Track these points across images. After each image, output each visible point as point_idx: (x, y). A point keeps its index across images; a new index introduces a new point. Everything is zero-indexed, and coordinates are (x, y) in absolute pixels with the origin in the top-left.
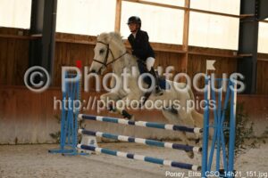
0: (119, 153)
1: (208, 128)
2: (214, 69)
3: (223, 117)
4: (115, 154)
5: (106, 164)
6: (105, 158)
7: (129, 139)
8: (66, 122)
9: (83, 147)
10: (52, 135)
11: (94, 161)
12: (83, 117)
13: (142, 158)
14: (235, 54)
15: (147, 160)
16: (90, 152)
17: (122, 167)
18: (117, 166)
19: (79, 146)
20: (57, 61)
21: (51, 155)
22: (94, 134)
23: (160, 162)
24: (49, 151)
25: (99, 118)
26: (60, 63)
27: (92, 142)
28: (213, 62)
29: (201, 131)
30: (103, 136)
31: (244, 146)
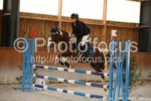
0: (58, 90)
1: (112, 73)
2: (116, 35)
3: (122, 66)
4: (56, 90)
5: (50, 96)
6: (50, 93)
7: (64, 81)
8: (26, 70)
9: (36, 86)
10: (17, 79)
11: (42, 94)
12: (36, 66)
13: (72, 92)
14: (137, 26)
15: (75, 93)
16: (40, 89)
17: (60, 98)
18: (57, 98)
19: (34, 85)
20: (21, 31)
21: (16, 91)
22: (43, 77)
23: (84, 95)
24: (15, 89)
25: (46, 67)
26: (22, 32)
27: (42, 82)
28: (116, 31)
29: (108, 75)
30: (49, 78)
31: (135, 85)
